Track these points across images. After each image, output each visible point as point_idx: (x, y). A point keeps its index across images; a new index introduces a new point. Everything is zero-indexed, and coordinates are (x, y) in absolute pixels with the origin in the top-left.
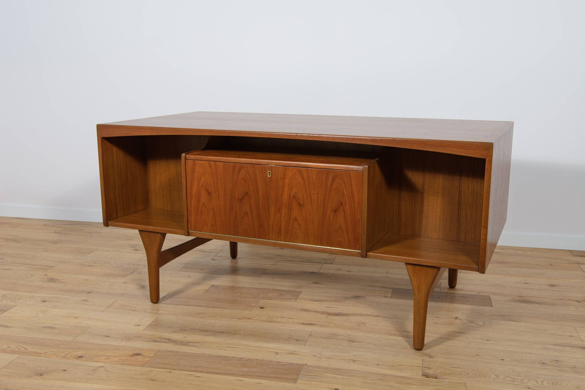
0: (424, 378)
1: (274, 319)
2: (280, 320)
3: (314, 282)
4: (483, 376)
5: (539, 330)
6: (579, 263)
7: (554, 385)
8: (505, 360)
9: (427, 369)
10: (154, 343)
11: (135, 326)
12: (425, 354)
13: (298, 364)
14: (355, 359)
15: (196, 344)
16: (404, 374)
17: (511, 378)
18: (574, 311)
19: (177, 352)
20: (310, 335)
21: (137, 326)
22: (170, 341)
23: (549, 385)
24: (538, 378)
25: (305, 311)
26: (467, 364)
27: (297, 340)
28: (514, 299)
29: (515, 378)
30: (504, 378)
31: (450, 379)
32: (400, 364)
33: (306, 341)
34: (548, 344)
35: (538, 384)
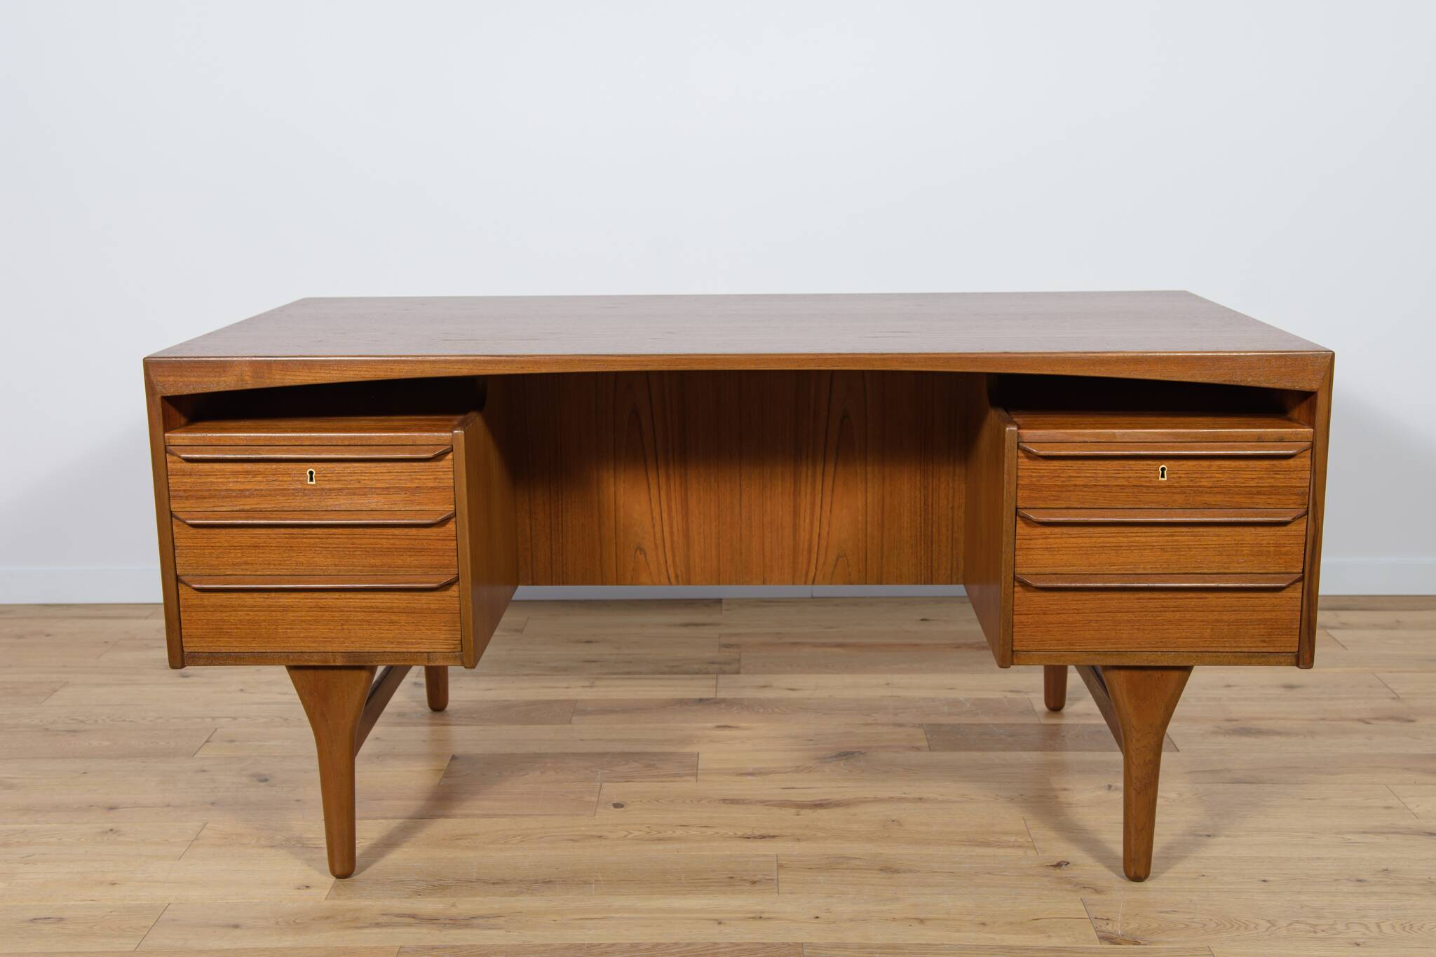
0: (1106, 946)
1: (666, 832)
2: (680, 832)
3: (719, 724)
4: (1241, 926)
5: (1310, 799)
7: (1407, 929)
8: (1270, 881)
9: (1105, 922)
10: (376, 930)
11: (299, 889)
12: (1082, 884)
13: (789, 945)
14: (920, 916)
15: (494, 921)
16: (1055, 942)
17: (1306, 924)
18: (1366, 745)
19: (453, 947)
20: (780, 866)
21: (303, 889)
22: (417, 919)
23: (1395, 931)
24: (1364, 917)
25: (732, 803)
26: (1191, 901)
27: (754, 883)
28: (1218, 727)
29: (1314, 923)
30: (1290, 925)
31: (1168, 942)
32: (1036, 917)
33: (776, 882)
34: (1349, 832)
35: (1371, 932)
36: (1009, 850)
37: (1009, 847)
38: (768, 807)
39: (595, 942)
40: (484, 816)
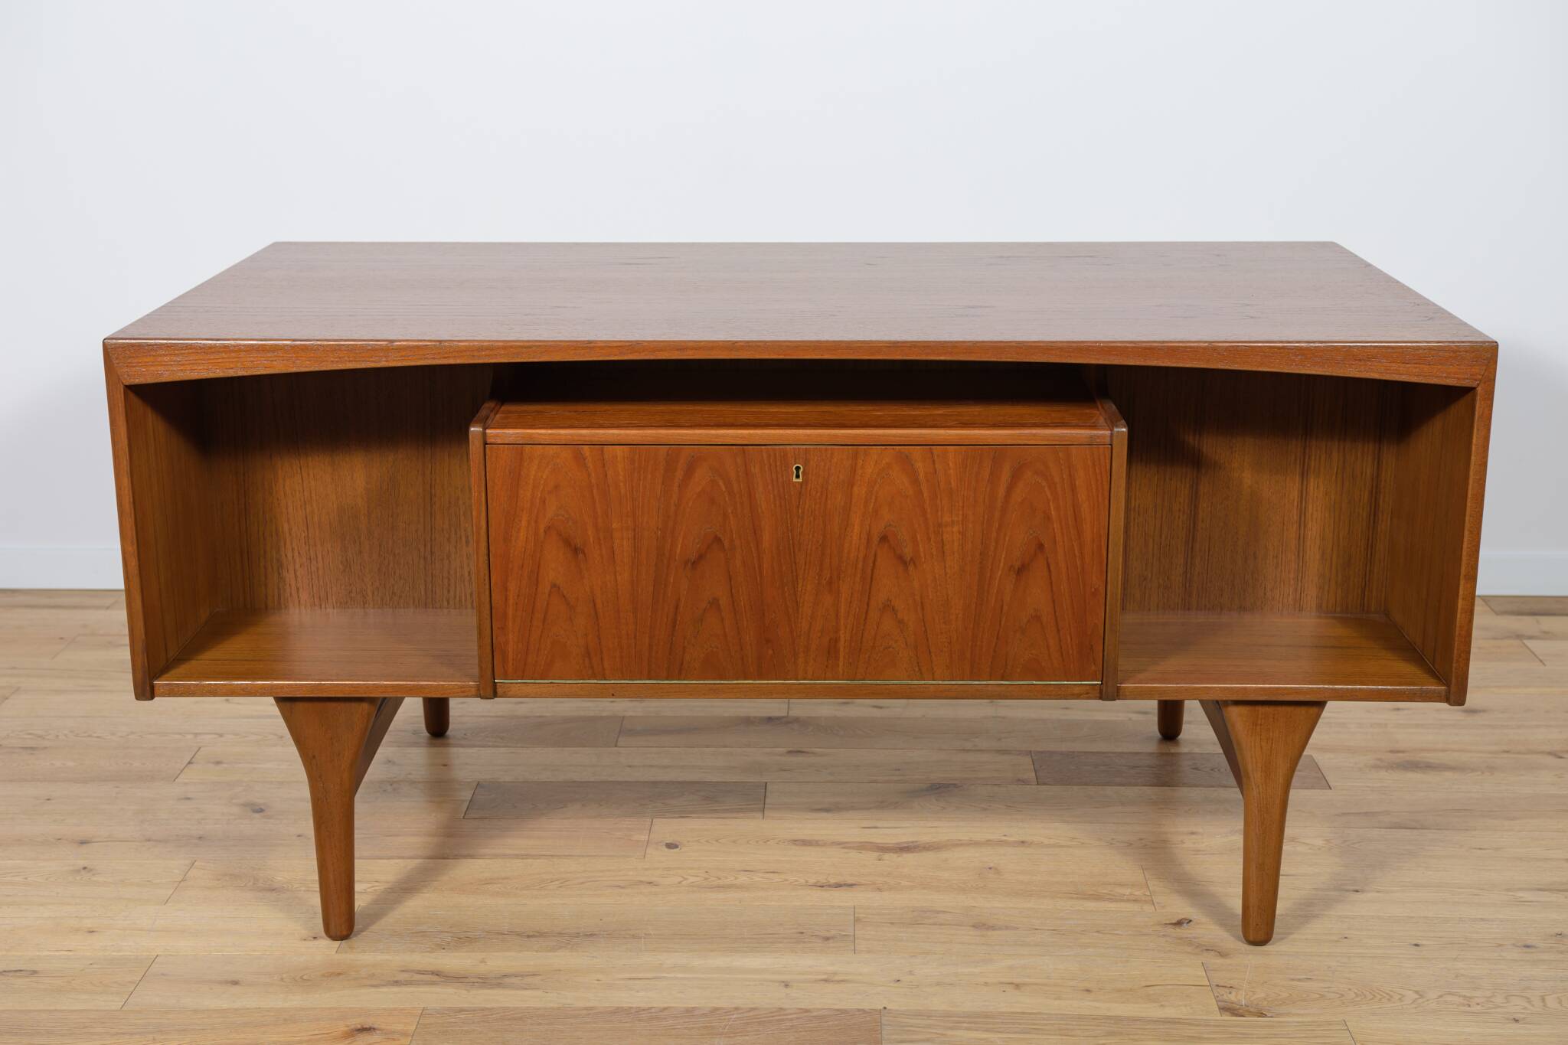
0: (1227, 1017)
1: (726, 878)
2: (743, 879)
3: (791, 749)
4: (1385, 997)
5: (1480, 849)
6: (1519, 637)
8: (1423, 945)
9: (1227, 990)
10: (395, 989)
11: (305, 940)
12: (1204, 945)
13: (864, 1011)
14: (1017, 981)
15: (529, 980)
16: (1170, 1012)
17: (1460, 996)
18: (1553, 784)
19: (483, 1010)
20: (857, 920)
21: (310, 940)
22: (440, 977)
24: (1527, 988)
25: (804, 845)
26: (1329, 967)
27: (827, 939)
28: (1379, 759)
29: (1468, 995)
30: (1441, 996)
31: (1298, 1015)
32: (1149, 984)
33: (852, 938)
34: (1520, 889)
35: (1533, 1006)
36: (1123, 905)
37: (1122, 901)
38: (846, 850)
39: (643, 1005)
40: (517, 856)
